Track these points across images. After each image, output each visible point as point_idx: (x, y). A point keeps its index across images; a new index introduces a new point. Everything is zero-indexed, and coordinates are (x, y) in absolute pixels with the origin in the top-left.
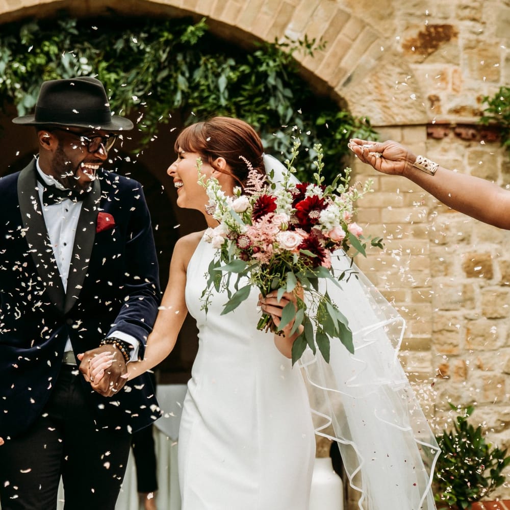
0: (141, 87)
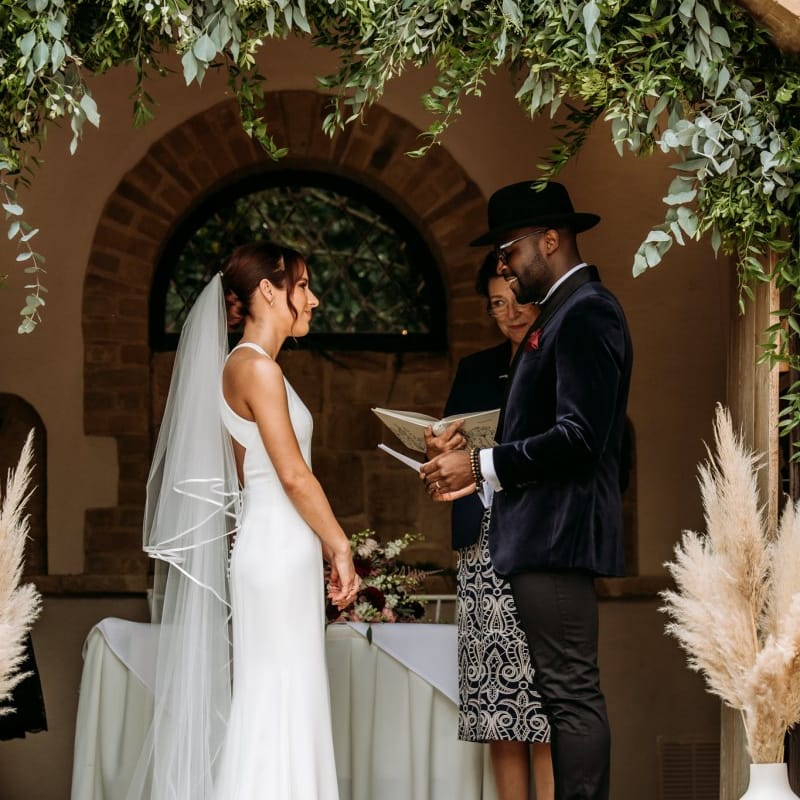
0: (429, 19)
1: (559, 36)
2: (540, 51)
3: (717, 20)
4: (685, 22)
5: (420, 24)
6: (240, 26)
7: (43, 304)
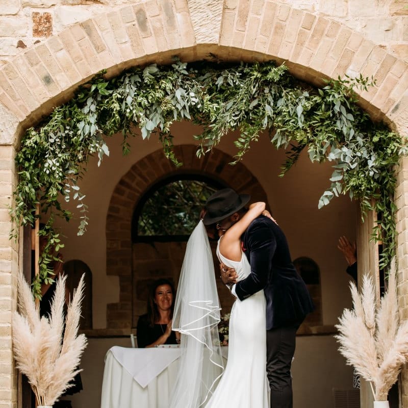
0: (237, 113)
1: (287, 118)
2: (280, 124)
3: (349, 111)
4: (336, 112)
5: (234, 115)
6: (163, 117)
7: (87, 224)
